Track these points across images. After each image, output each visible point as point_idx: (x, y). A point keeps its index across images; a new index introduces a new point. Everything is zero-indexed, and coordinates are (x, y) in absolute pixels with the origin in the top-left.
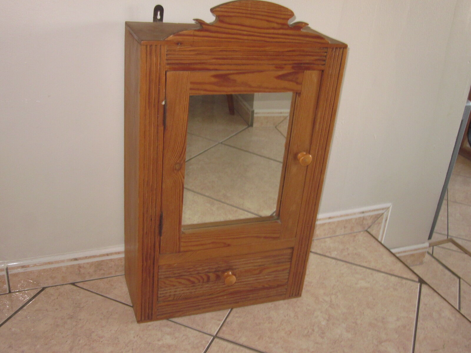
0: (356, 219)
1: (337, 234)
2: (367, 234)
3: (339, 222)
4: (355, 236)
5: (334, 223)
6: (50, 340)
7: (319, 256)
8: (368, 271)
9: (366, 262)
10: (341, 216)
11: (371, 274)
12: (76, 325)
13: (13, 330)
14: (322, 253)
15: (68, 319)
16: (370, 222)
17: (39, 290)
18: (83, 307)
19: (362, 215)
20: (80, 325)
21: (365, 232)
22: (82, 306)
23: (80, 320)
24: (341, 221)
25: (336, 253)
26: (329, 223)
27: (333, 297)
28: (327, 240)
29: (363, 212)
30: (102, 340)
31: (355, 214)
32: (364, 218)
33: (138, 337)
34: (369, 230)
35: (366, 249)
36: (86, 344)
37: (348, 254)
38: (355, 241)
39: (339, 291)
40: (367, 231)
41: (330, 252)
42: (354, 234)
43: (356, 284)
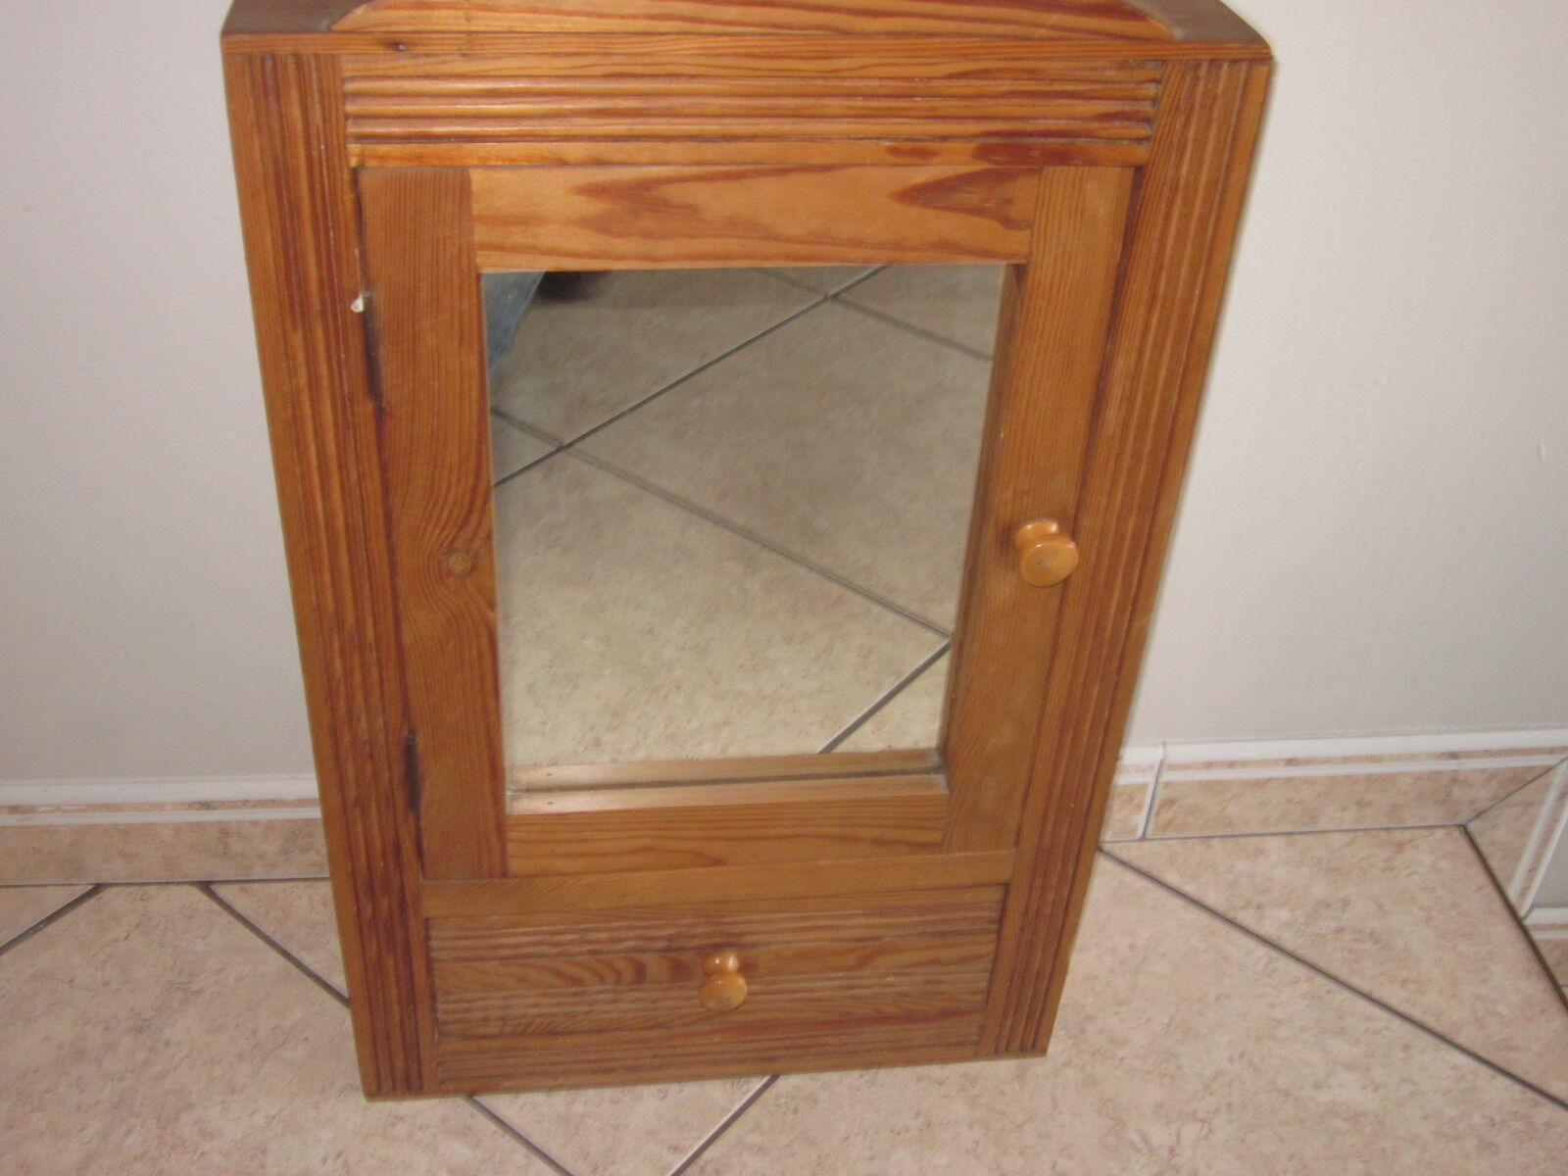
0: (1418, 778)
1: (1323, 825)
2: (1463, 842)
3: (1332, 780)
4: (1400, 846)
5: (1310, 781)
6: (32, 1111)
7: (1204, 918)
8: (1398, 1026)
9: (1404, 983)
10: (1346, 760)
11: (1406, 1048)
12: (146, 1063)
14: (1221, 907)
15: (129, 1031)
16: (1483, 795)
17: (80, 891)
18: (198, 993)
19: (1448, 764)
20: (157, 1069)
21: (1456, 833)
22: (194, 987)
23: (167, 1044)
24: (1347, 777)
25: (1284, 914)
26: (1289, 780)
27: (1191, 1130)
28: (1272, 844)
29: (1454, 755)
30: (206, 1147)
31: (1412, 757)
32: (1455, 779)
33: (340, 1161)
34: (1472, 827)
35: (1429, 920)
36: (143, 1156)
37: (1339, 931)
38: (1392, 869)
39: (1229, 1106)
40: (1465, 830)
41: (1259, 906)
42: (1398, 836)
43: (1317, 1086)
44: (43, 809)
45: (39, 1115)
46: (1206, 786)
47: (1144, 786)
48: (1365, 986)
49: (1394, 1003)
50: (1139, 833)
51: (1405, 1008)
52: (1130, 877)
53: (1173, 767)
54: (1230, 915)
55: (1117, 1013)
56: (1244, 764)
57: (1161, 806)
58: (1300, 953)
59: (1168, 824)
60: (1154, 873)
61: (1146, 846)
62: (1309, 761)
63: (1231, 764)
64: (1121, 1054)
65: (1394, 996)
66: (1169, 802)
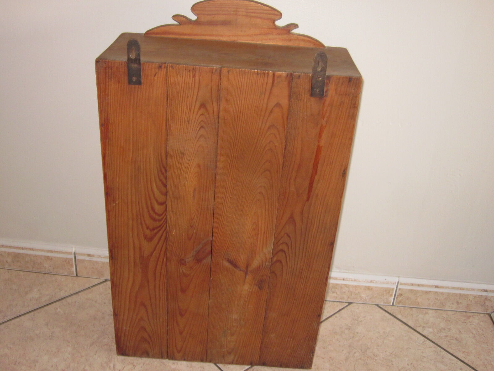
0: (475, 297)
2: (489, 318)
3: (449, 294)
4: (469, 317)
5: (442, 294)
9: (463, 352)
10: (453, 288)
11: (461, 369)
14: (412, 326)
15: (109, 315)
17: (101, 281)
19: (485, 294)
21: (487, 316)
24: (454, 294)
25: (431, 330)
26: (436, 292)
28: (430, 312)
29: (486, 291)
31: (473, 290)
32: (486, 298)
34: (492, 315)
35: (474, 337)
36: (107, 345)
37: (447, 336)
38: (466, 322)
40: (490, 315)
41: (424, 327)
42: (469, 314)
44: (96, 256)
45: (83, 331)
46: (412, 291)
47: (393, 289)
48: (451, 352)
49: (459, 357)
50: (391, 304)
51: (462, 359)
52: (387, 315)
53: (402, 284)
54: (414, 328)
55: (377, 348)
56: (423, 285)
57: (398, 295)
58: (433, 340)
59: (400, 302)
60: (394, 315)
61: (393, 307)
62: (442, 287)
63: (419, 285)
64: (376, 359)
65: (460, 355)
66: (401, 295)
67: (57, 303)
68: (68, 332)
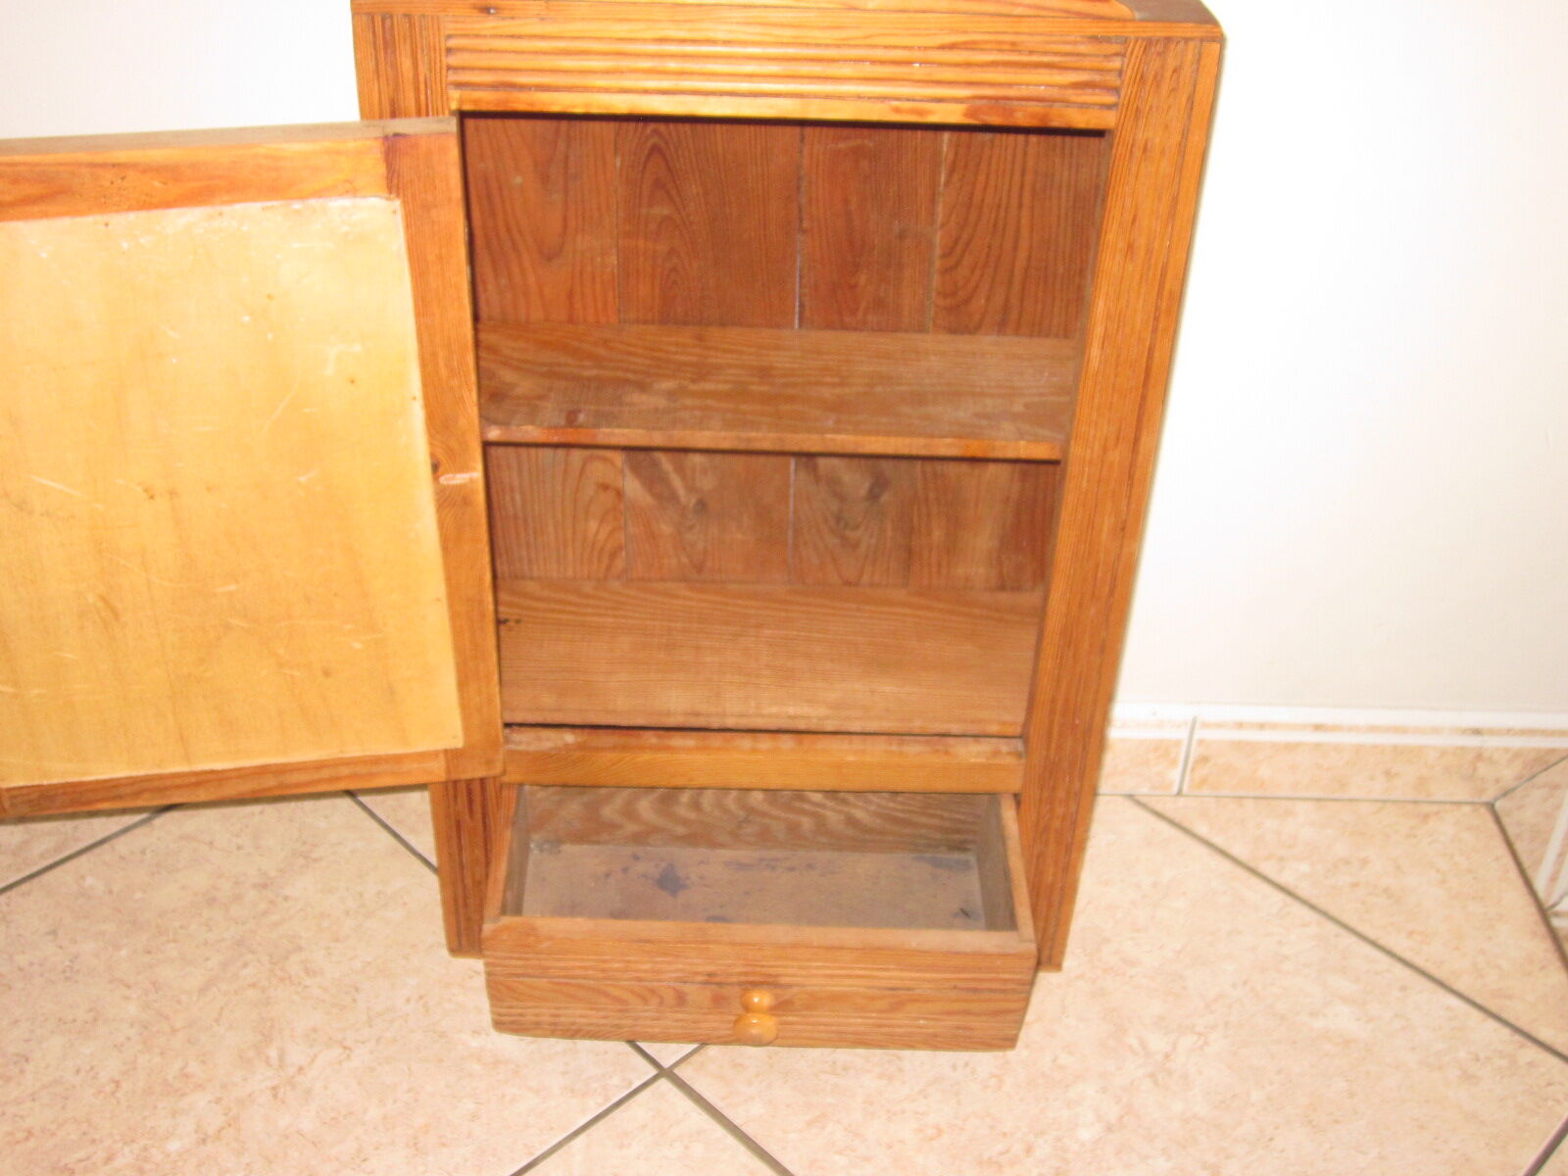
0: (1443, 752)
1: (1353, 793)
2: (1488, 817)
3: (1358, 749)
4: (1426, 817)
5: (1338, 748)
6: (168, 941)
7: (1227, 866)
8: (1399, 970)
10: (1372, 729)
11: (1403, 988)
12: (265, 913)
13: (89, 881)
14: (1244, 857)
15: (255, 886)
16: (1508, 775)
18: (316, 860)
19: (1474, 742)
20: (275, 918)
21: (1483, 810)
22: (315, 855)
23: (286, 898)
24: (1375, 747)
25: (1305, 867)
26: (1318, 745)
27: (1187, 1041)
28: (1302, 808)
29: (1477, 732)
30: (308, 981)
31: (1436, 731)
32: (1479, 756)
33: (421, 1002)
34: (1498, 805)
35: (1443, 882)
36: (253, 985)
37: (1355, 885)
38: (1415, 837)
39: (1226, 1024)
40: (1491, 807)
41: (1281, 859)
42: (1426, 809)
43: (1313, 1014)
45: (173, 945)
46: (1238, 745)
47: (1177, 743)
48: (1372, 934)
49: (1398, 950)
50: (1175, 789)
51: (1408, 955)
52: (1163, 826)
53: (1206, 725)
54: (1252, 864)
55: (1133, 938)
56: (1273, 726)
57: (1196, 762)
58: (1314, 901)
59: (1204, 781)
60: (1186, 824)
61: (1181, 801)
62: (1335, 728)
63: (1262, 726)
64: (1131, 972)
65: (1400, 944)
66: (1204, 760)
67: (84, 858)
68: (124, 953)
